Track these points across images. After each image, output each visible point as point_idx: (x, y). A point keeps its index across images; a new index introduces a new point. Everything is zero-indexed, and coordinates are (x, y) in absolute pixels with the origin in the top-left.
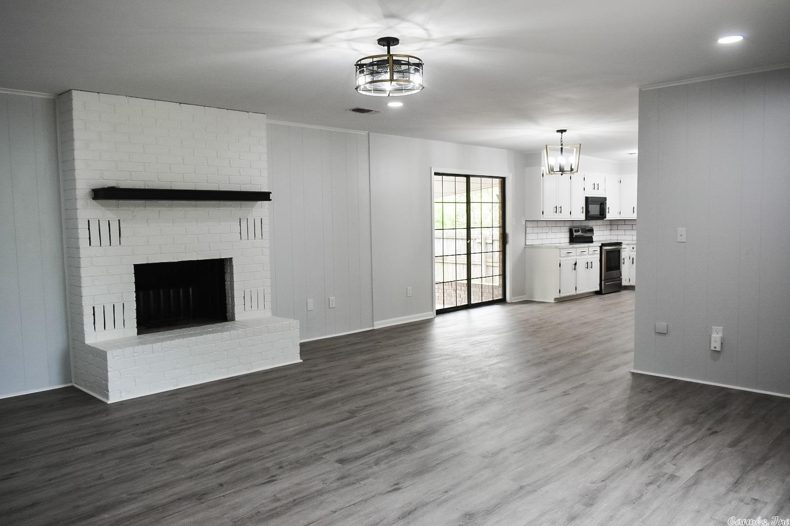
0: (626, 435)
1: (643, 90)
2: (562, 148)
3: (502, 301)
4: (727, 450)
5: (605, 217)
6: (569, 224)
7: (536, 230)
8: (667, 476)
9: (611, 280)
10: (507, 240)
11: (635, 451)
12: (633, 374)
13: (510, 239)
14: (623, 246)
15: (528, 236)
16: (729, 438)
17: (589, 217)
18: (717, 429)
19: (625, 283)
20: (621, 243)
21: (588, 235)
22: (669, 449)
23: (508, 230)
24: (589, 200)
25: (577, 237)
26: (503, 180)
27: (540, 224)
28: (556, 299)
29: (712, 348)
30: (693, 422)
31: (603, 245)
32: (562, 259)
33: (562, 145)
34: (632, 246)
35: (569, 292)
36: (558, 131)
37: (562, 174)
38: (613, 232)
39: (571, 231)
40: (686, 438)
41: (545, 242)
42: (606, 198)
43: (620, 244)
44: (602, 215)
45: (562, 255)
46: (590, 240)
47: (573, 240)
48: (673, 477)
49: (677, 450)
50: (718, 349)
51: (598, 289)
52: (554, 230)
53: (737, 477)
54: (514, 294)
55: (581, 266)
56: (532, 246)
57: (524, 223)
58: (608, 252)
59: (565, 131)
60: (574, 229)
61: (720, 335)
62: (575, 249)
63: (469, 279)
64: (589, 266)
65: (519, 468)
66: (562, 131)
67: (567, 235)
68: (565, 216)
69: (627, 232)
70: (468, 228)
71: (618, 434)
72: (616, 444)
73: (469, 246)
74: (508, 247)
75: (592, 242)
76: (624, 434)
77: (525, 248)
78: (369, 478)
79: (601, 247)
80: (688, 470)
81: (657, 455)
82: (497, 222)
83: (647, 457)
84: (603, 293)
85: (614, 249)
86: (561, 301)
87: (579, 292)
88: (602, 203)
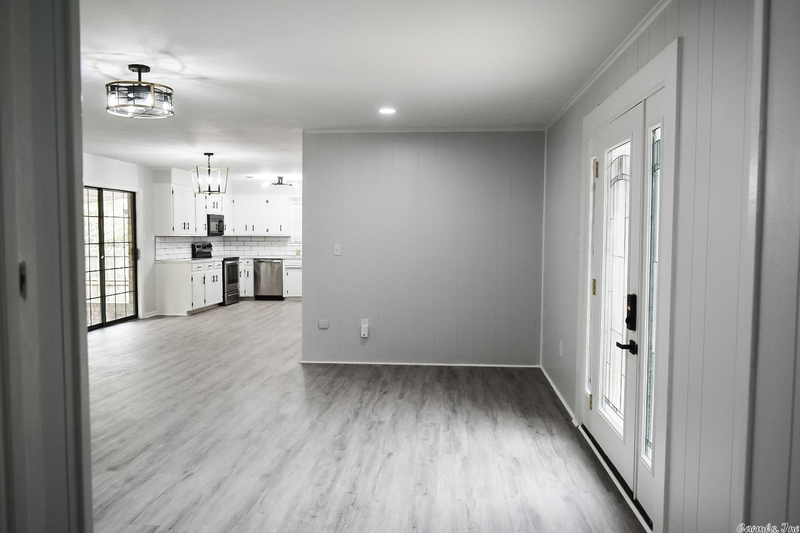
0: (333, 404)
1: (306, 132)
2: (209, 170)
3: (135, 318)
4: (400, 401)
5: (223, 234)
6: (191, 240)
7: (164, 246)
8: (376, 422)
9: (231, 292)
10: (139, 255)
11: (346, 413)
12: (303, 364)
13: (142, 254)
14: (240, 261)
15: (158, 252)
16: (397, 394)
17: (211, 233)
18: (385, 390)
19: (242, 295)
20: (239, 258)
21: (207, 250)
22: (366, 407)
23: (139, 246)
24: (211, 217)
25: (200, 252)
26: (133, 195)
27: (167, 240)
28: (188, 312)
29: (362, 336)
30: (368, 389)
31: (225, 260)
32: (193, 273)
33: (209, 167)
34: (247, 260)
35: (199, 305)
36: (205, 154)
37: (209, 194)
38: (227, 248)
39: (193, 247)
40: (371, 398)
41: (173, 257)
42: (223, 216)
43: (237, 259)
44: (220, 232)
45: (194, 270)
46: (209, 256)
47: (195, 255)
48: (380, 423)
49: (371, 406)
50: (366, 336)
51: (221, 301)
52: (180, 245)
53: (416, 414)
54: (146, 310)
55: (209, 280)
56: (162, 262)
57: (154, 239)
58: (229, 266)
59: (212, 154)
60: (196, 245)
61: (367, 325)
62: (203, 264)
63: (103, 297)
64: (214, 279)
65: (275, 440)
66: (209, 154)
67: (190, 250)
68: (191, 233)
69: (239, 248)
70: (101, 244)
71: (326, 405)
72: (330, 411)
73: (102, 262)
74: (139, 262)
75: (210, 257)
76: (330, 404)
77: (155, 263)
78: (155, 474)
79: (223, 262)
80: (386, 416)
81: (362, 412)
82: (128, 238)
83: (357, 414)
84: (226, 304)
85: (232, 264)
86: (192, 313)
87: (208, 304)
88: (220, 220)
